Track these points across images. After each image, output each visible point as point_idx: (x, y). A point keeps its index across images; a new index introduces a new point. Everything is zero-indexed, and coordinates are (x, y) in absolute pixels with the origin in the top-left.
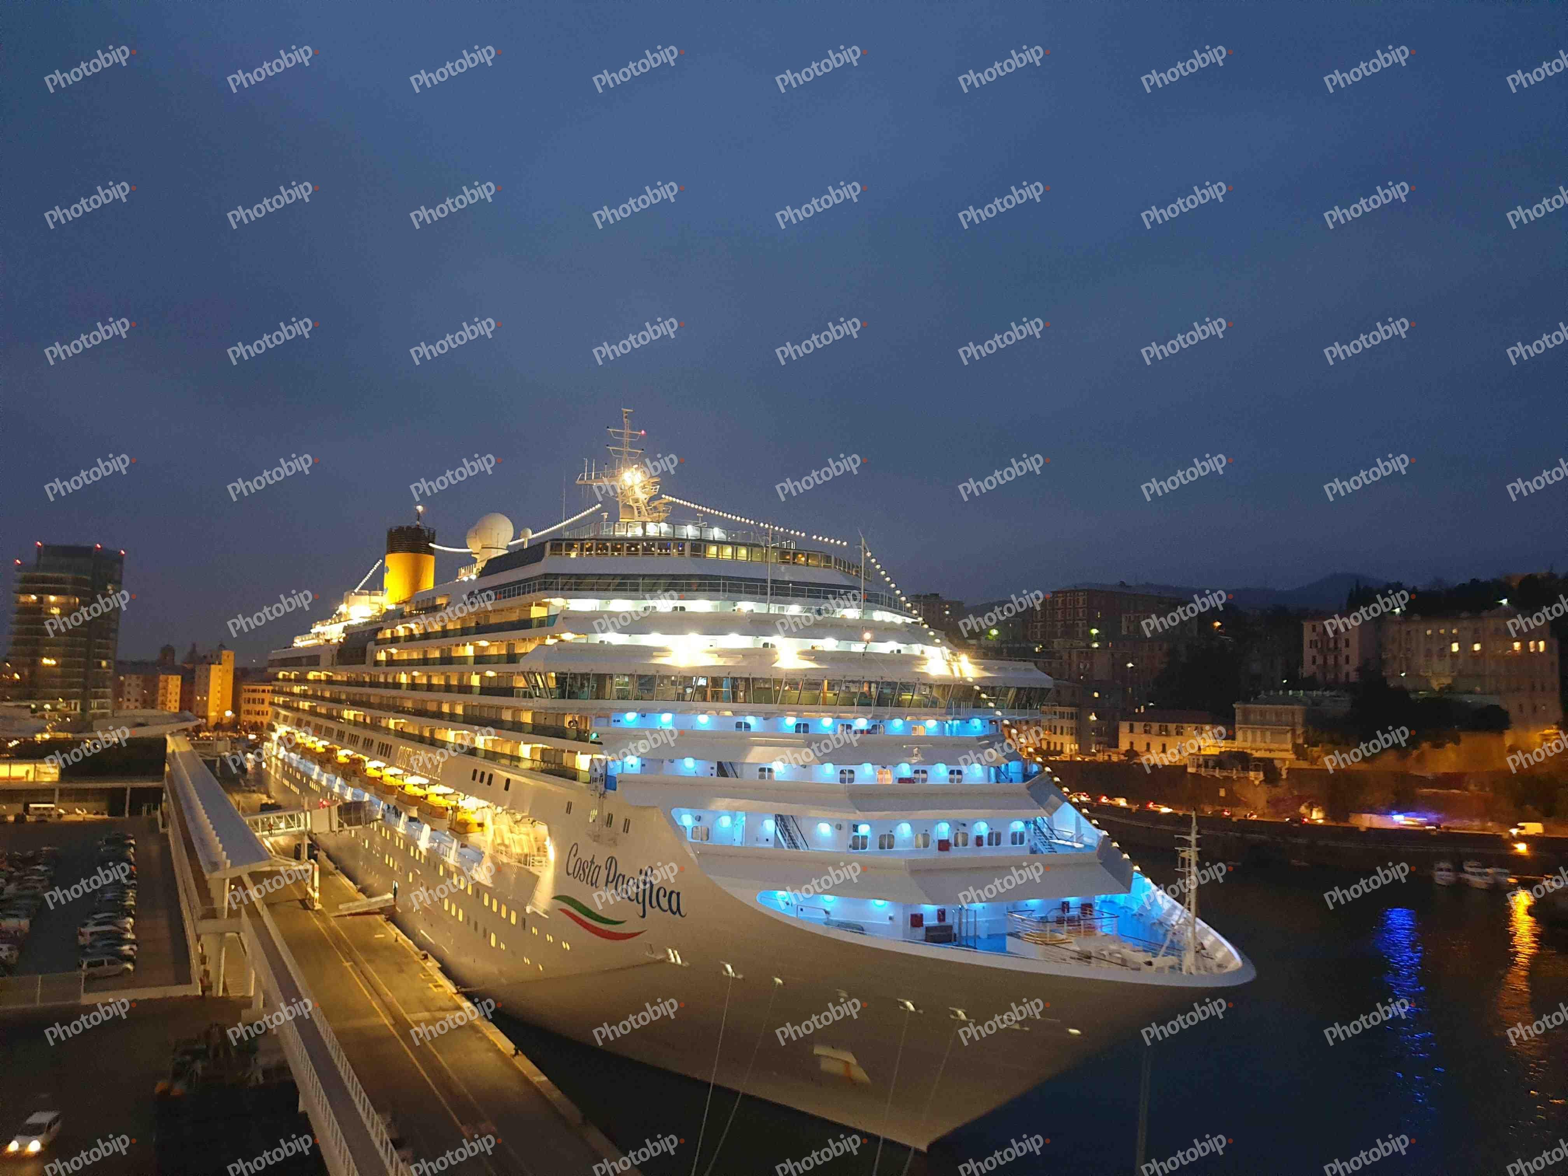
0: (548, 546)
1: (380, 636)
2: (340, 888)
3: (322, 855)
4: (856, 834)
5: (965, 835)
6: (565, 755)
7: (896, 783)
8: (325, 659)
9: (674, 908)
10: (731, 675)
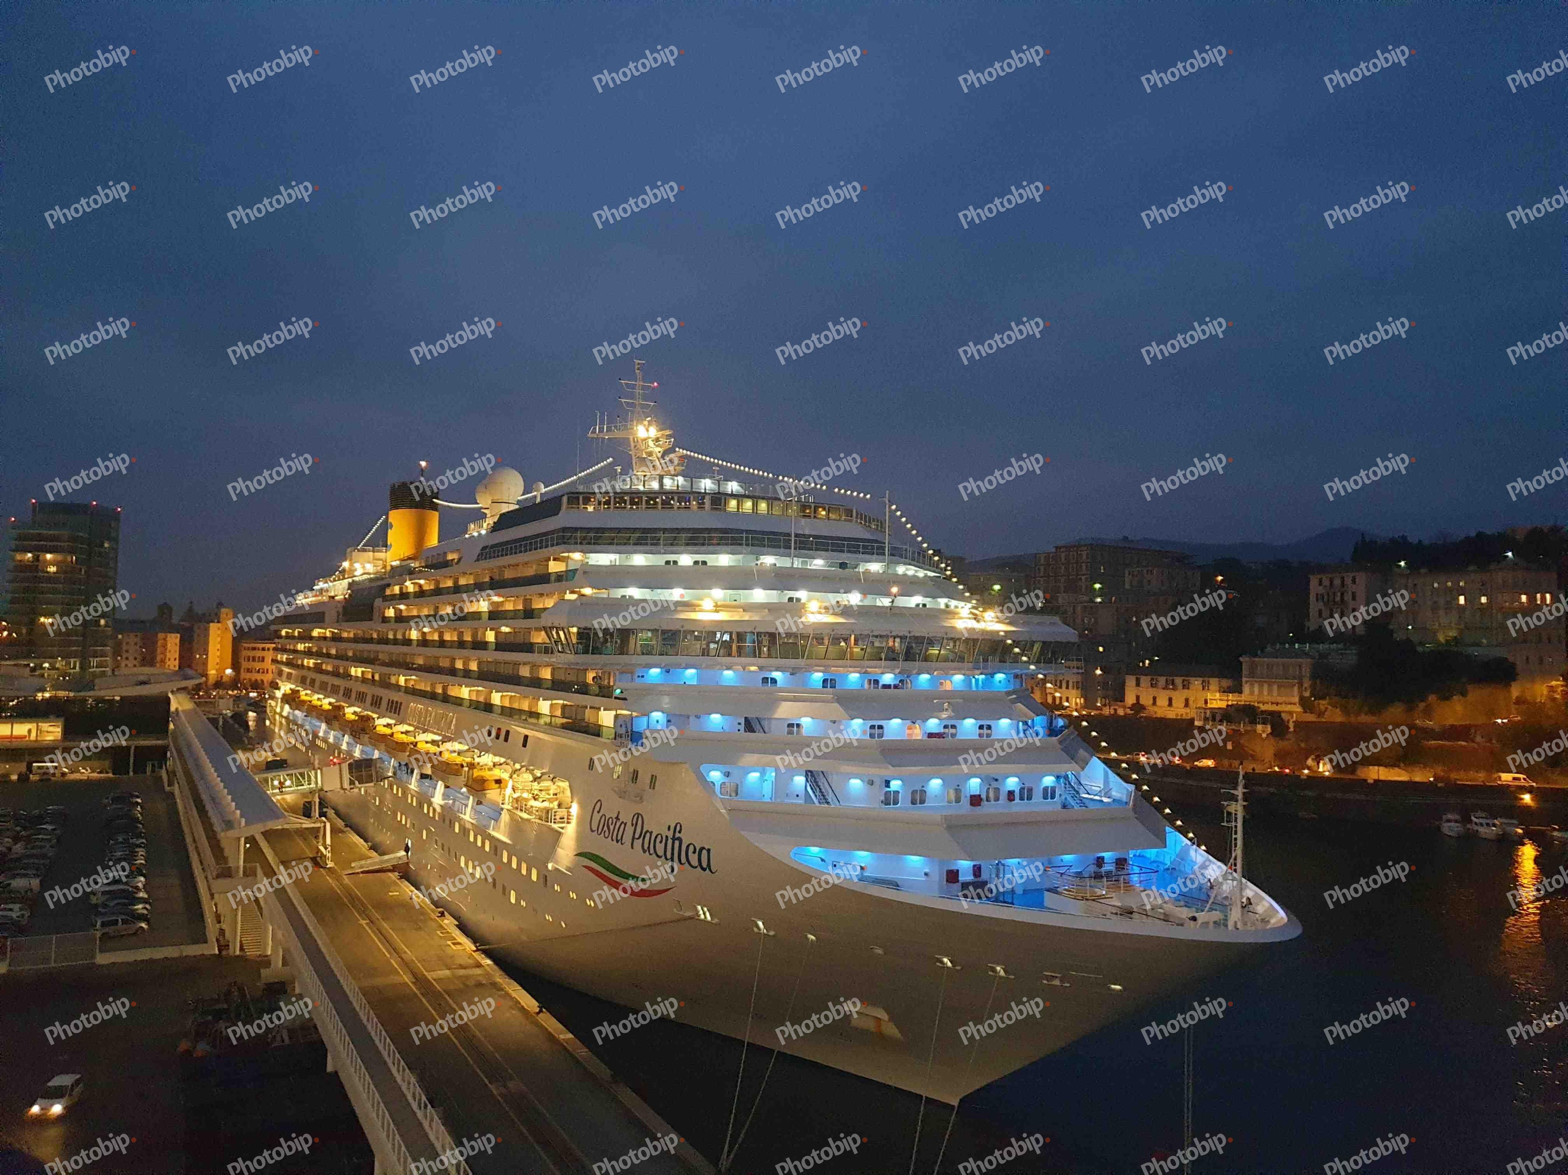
0: (565, 499)
1: (388, 592)
2: (352, 846)
3: (331, 813)
4: (888, 789)
5: (997, 790)
6: (588, 711)
7: (925, 738)
8: (330, 616)
9: (705, 865)
10: (757, 630)
